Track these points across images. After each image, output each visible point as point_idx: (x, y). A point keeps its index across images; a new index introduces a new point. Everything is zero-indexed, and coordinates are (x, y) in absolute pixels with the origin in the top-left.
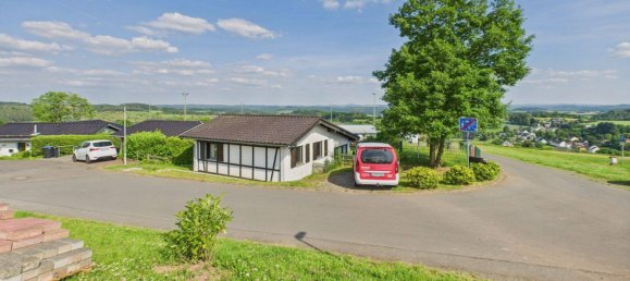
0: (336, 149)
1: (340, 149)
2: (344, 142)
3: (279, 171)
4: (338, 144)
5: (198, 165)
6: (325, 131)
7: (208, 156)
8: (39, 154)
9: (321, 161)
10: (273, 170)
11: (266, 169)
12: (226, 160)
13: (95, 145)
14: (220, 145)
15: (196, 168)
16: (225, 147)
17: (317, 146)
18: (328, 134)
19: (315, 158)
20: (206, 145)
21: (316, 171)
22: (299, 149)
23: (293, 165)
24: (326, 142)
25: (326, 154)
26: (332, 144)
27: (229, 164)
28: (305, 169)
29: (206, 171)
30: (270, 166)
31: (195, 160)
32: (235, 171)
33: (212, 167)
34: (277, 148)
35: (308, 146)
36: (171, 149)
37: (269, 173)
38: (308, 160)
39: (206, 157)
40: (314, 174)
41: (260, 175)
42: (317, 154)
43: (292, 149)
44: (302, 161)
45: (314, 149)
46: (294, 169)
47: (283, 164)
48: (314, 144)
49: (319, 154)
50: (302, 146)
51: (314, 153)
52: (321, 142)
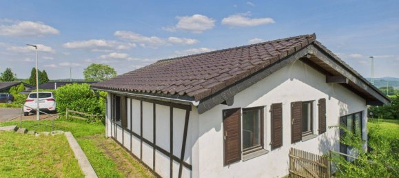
0: (343, 120)
1: (350, 121)
2: (360, 106)
3: (190, 167)
4: (347, 110)
5: (110, 128)
6: (321, 78)
9: (311, 146)
10: (181, 162)
11: (170, 155)
12: (129, 128)
17: (301, 109)
18: (329, 87)
19: (296, 138)
20: (116, 99)
22: (254, 114)
23: (231, 156)
24: (322, 103)
25: (322, 129)
26: (336, 108)
27: (131, 133)
29: (115, 140)
30: (177, 153)
31: (109, 121)
34: (189, 109)
35: (277, 109)
38: (277, 143)
39: (116, 119)
42: (301, 129)
43: (227, 114)
44: (262, 144)
45: (293, 116)
46: (234, 166)
47: (198, 154)
48: (294, 106)
49: (305, 129)
50: (262, 108)
51: (293, 126)
52: (311, 102)
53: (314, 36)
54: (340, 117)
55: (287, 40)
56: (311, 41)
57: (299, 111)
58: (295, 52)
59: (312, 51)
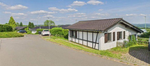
2: (134, 33)
3: (98, 44)
4: (131, 34)
5: (70, 39)
6: (124, 27)
7: (73, 36)
8: (38, 33)
9: (122, 41)
10: (96, 43)
11: (93, 42)
12: (78, 38)
13: (44, 31)
14: (76, 31)
15: (69, 40)
16: (78, 32)
18: (126, 28)
19: (118, 39)
20: (72, 31)
21: (119, 46)
22: (109, 34)
24: (124, 32)
25: (124, 38)
26: (128, 33)
27: (79, 39)
28: (112, 44)
29: (72, 41)
31: (69, 37)
32: (81, 42)
33: (74, 40)
34: (98, 33)
35: (114, 33)
36: (63, 33)
37: (94, 44)
38: (114, 40)
39: (72, 36)
40: (117, 47)
41: (90, 45)
43: (105, 34)
44: (111, 40)
45: (117, 35)
46: (106, 43)
47: (100, 41)
48: (118, 33)
49: (120, 38)
50: (111, 33)
51: (117, 37)
52: (122, 32)
53: (122, 18)
54: (129, 36)
55: (117, 19)
56: (122, 19)
57: (119, 33)
58: (118, 22)
59: (122, 21)
